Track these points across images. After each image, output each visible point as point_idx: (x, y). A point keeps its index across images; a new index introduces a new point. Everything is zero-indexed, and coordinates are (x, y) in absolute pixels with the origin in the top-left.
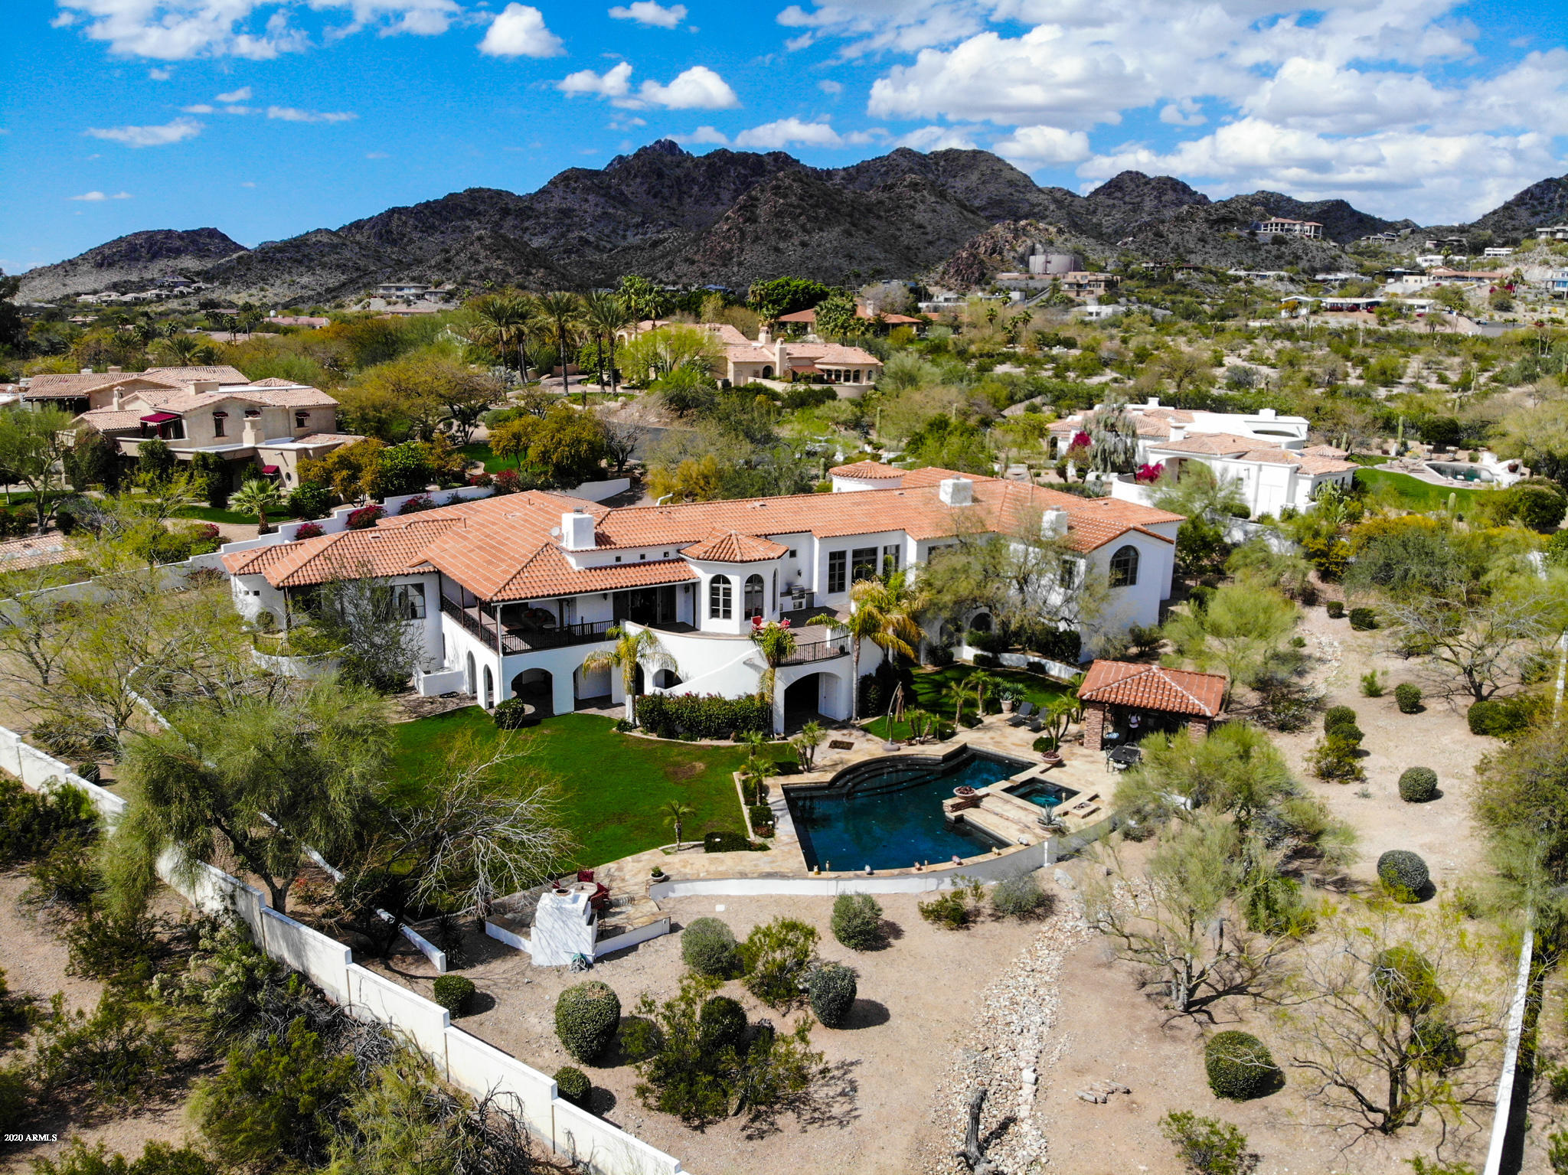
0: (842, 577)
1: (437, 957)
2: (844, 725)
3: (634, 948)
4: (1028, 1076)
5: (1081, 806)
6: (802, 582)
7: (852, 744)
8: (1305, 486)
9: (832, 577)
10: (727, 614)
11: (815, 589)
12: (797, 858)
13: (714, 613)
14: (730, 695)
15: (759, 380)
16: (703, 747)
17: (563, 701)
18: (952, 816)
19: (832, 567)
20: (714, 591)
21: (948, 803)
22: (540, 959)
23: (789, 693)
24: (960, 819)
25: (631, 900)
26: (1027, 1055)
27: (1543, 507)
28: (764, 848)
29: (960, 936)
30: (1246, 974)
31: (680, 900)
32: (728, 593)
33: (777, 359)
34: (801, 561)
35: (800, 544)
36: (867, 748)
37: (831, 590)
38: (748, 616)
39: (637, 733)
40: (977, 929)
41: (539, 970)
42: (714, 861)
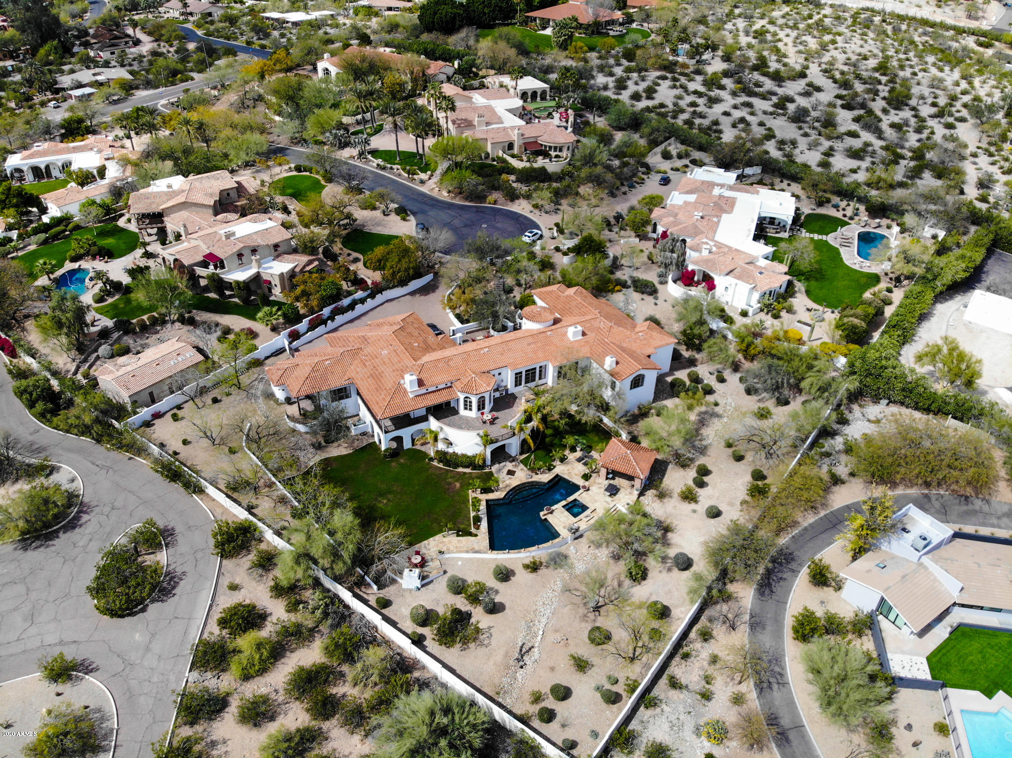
0: (521, 381)
1: (375, 587)
2: (513, 459)
3: (432, 581)
4: (541, 633)
5: (587, 516)
6: (503, 384)
7: (515, 472)
9: (516, 381)
10: (471, 410)
11: (509, 387)
12: (486, 542)
13: (466, 409)
14: (470, 454)
16: (459, 472)
17: (407, 444)
18: (543, 518)
19: (516, 378)
20: (465, 401)
21: (542, 514)
22: (404, 586)
23: (493, 453)
24: (546, 519)
25: (432, 560)
26: (542, 625)
28: (476, 535)
29: (533, 575)
31: (447, 559)
32: (471, 402)
33: (515, 138)
34: (503, 376)
35: (503, 371)
36: (522, 476)
37: (516, 385)
38: (479, 409)
39: (435, 463)
40: (540, 572)
41: (404, 590)
42: (459, 541)
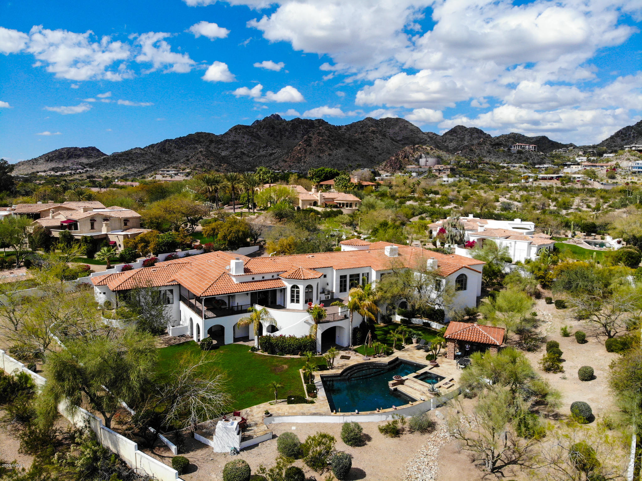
0: (345, 286)
1: (174, 448)
2: (346, 349)
3: (257, 445)
5: (446, 384)
6: (329, 288)
7: (350, 357)
8: (534, 250)
9: (341, 286)
10: (298, 301)
11: (334, 291)
12: (327, 407)
13: (292, 301)
14: (298, 336)
15: (311, 207)
16: (286, 358)
17: (229, 339)
18: (392, 388)
19: (341, 282)
20: (292, 292)
21: (391, 383)
22: (217, 450)
23: (323, 335)
24: (396, 390)
25: (256, 424)
27: (632, 258)
28: (312, 402)
29: (396, 440)
30: (517, 455)
31: (277, 425)
32: (298, 292)
33: (319, 199)
34: (328, 279)
35: (328, 272)
36: (356, 359)
37: (341, 291)
38: (306, 302)
39: (259, 352)
40: (403, 437)
41: (217, 454)
42: (290, 408)
